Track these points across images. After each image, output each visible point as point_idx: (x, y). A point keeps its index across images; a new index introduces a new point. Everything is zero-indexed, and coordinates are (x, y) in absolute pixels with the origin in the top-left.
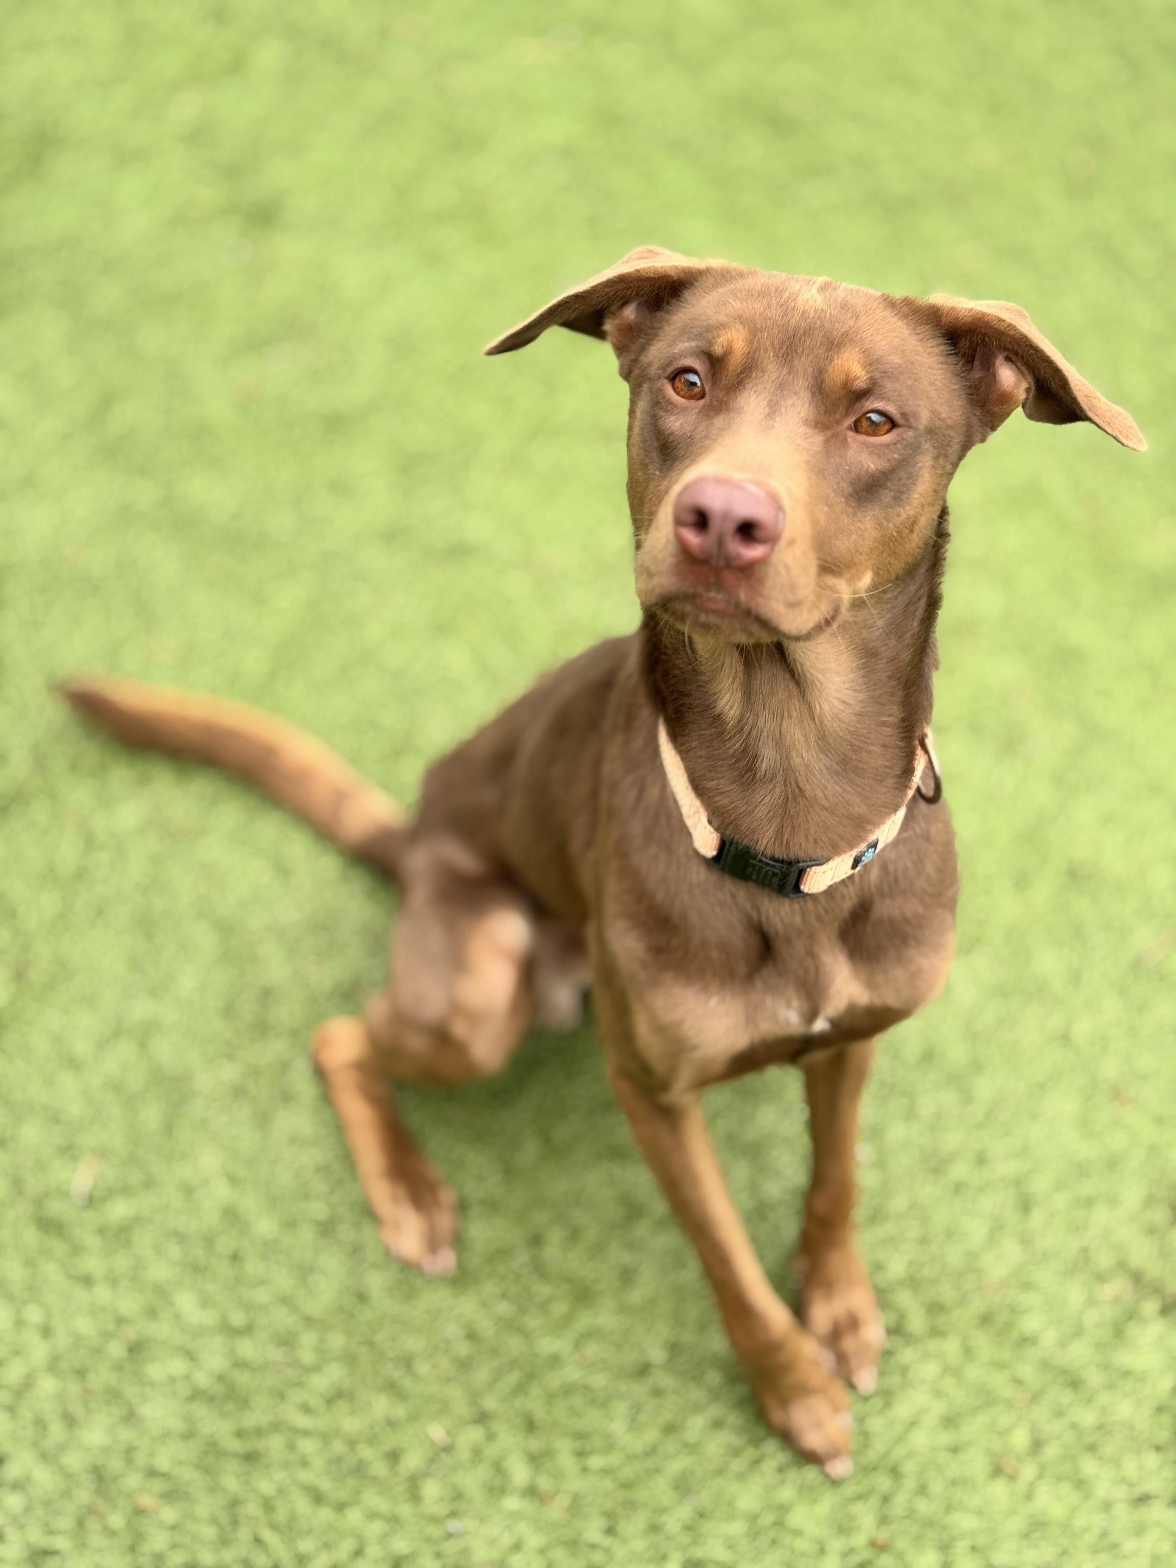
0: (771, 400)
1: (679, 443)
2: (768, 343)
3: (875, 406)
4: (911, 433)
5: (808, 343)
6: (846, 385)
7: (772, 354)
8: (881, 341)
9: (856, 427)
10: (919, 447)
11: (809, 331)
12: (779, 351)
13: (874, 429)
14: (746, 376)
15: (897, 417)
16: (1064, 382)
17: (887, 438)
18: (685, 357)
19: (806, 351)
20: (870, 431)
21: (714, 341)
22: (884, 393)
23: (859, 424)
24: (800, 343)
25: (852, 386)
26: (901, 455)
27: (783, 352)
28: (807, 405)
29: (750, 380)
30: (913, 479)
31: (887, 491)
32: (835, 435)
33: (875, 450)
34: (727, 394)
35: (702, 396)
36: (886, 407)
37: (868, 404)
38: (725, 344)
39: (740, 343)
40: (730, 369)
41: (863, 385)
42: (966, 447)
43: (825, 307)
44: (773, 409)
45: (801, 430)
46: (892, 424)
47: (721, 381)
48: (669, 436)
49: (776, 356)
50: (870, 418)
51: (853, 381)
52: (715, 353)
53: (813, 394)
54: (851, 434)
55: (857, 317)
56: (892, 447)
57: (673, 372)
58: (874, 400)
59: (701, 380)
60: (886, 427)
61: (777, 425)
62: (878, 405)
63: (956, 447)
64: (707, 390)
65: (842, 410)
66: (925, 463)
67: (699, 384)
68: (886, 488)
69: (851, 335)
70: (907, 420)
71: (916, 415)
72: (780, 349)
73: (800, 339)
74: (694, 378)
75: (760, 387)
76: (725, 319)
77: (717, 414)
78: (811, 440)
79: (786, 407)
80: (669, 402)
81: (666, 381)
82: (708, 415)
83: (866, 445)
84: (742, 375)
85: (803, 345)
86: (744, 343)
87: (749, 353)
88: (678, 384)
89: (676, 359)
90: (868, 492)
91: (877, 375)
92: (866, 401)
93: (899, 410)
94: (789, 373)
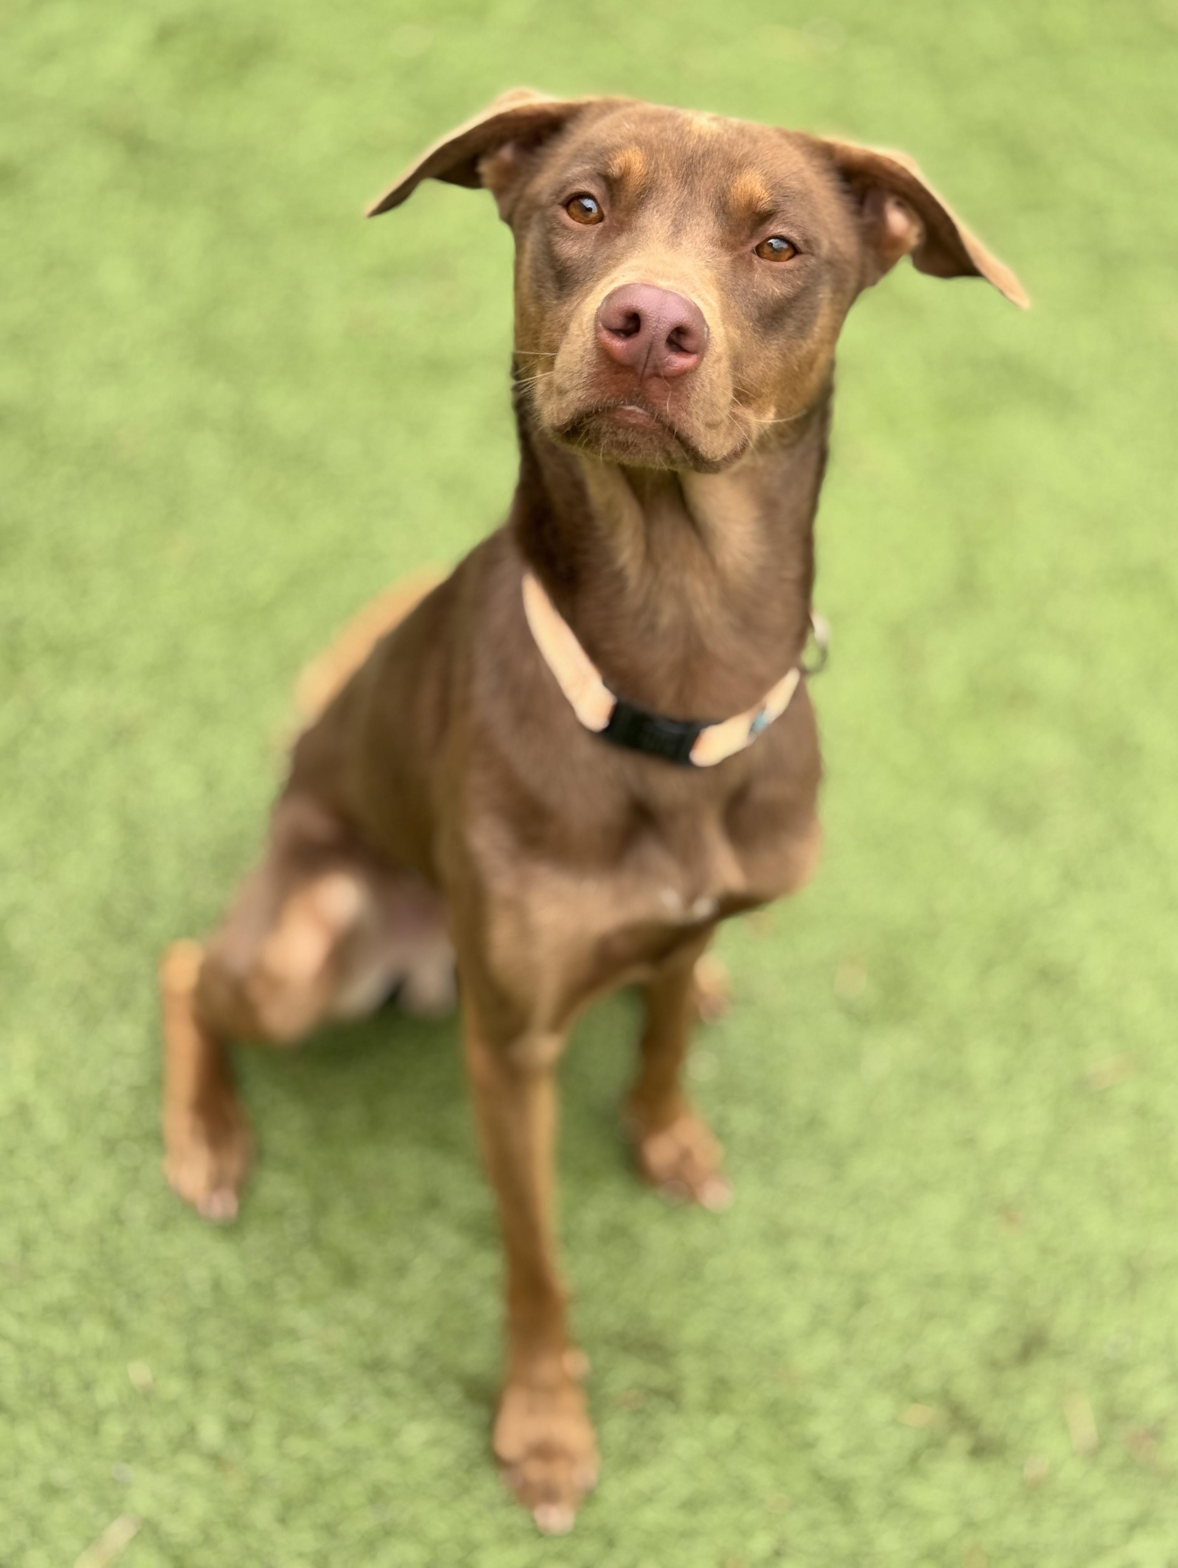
0: (675, 219)
1: (579, 267)
2: (666, 164)
3: (778, 231)
4: (813, 260)
5: (707, 165)
6: (751, 205)
7: (671, 175)
8: (781, 165)
9: (758, 251)
10: (820, 276)
11: (707, 154)
12: (678, 172)
13: (776, 255)
14: (646, 196)
15: (800, 244)
16: (953, 230)
17: (790, 264)
18: (579, 181)
19: (708, 172)
20: (772, 257)
21: (610, 163)
22: (787, 217)
23: (761, 250)
24: (699, 164)
25: (756, 207)
26: (804, 282)
27: (683, 172)
28: (712, 224)
29: (651, 200)
30: (814, 308)
31: (790, 320)
32: (741, 257)
33: (777, 276)
34: (628, 215)
35: (601, 218)
36: (790, 233)
37: (771, 228)
38: (623, 165)
39: (638, 165)
40: (630, 189)
41: (766, 207)
42: (861, 287)
43: (722, 131)
44: (677, 229)
45: (708, 248)
46: (795, 251)
47: (620, 202)
48: (567, 261)
49: (676, 176)
50: (771, 244)
51: (758, 202)
52: (613, 175)
53: (717, 215)
54: (755, 258)
55: (755, 141)
56: (796, 272)
57: (567, 197)
58: (777, 225)
59: (598, 205)
60: (788, 254)
61: (684, 243)
62: (782, 230)
63: (852, 284)
64: (605, 212)
65: (747, 232)
66: (825, 293)
67: (595, 210)
68: (790, 316)
69: (751, 157)
70: (810, 247)
71: (817, 242)
72: (679, 170)
73: (700, 160)
74: (588, 203)
75: (662, 207)
76: (620, 140)
77: (619, 235)
78: (719, 259)
79: (691, 226)
80: (565, 227)
81: (560, 207)
82: (608, 237)
83: (770, 268)
84: (642, 196)
85: (703, 167)
86: (641, 165)
87: (647, 174)
88: (573, 209)
89: (571, 184)
90: (773, 318)
91: (780, 199)
92: (771, 224)
93: (802, 237)
94: (690, 194)
